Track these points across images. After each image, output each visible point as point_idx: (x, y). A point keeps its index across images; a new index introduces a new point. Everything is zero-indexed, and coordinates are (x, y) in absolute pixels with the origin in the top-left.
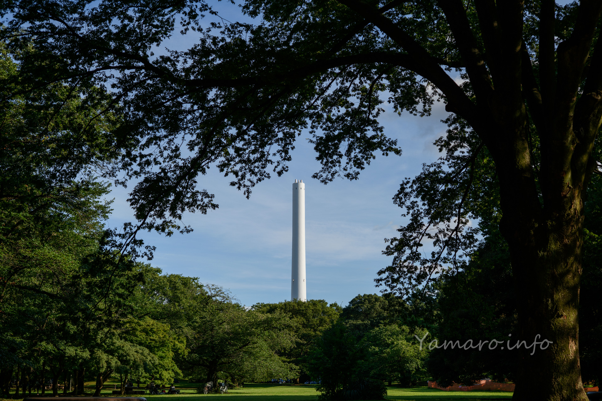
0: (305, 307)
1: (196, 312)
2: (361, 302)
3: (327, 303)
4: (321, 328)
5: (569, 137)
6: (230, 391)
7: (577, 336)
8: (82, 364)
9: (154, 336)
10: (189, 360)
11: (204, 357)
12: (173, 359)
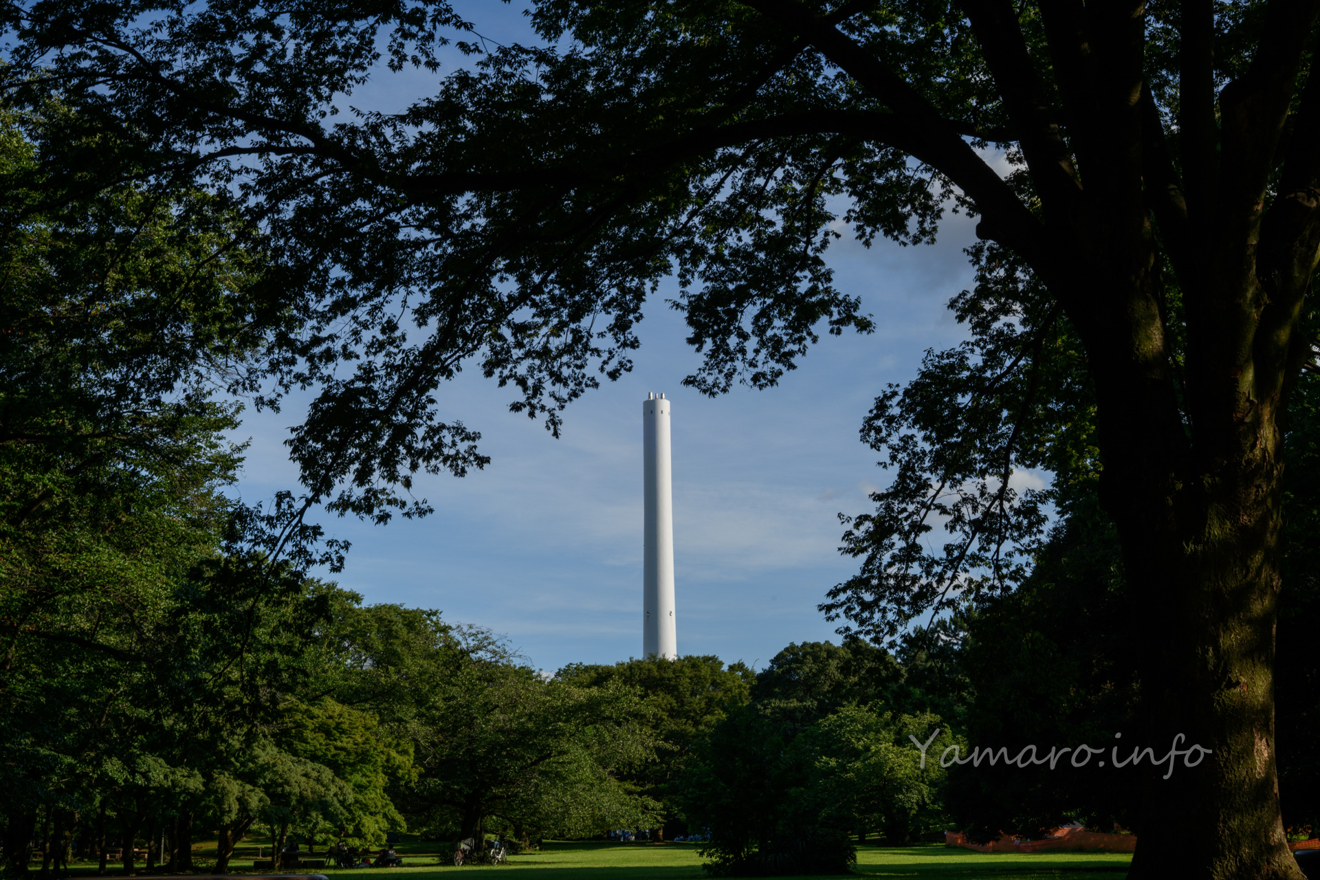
0: (674, 672)
1: (435, 687)
2: (796, 661)
3: (721, 664)
4: (708, 717)
5: (1247, 290)
6: (511, 858)
7: (1272, 727)
8: (185, 804)
9: (344, 739)
10: (422, 792)
11: (453, 783)
12: (385, 790)
